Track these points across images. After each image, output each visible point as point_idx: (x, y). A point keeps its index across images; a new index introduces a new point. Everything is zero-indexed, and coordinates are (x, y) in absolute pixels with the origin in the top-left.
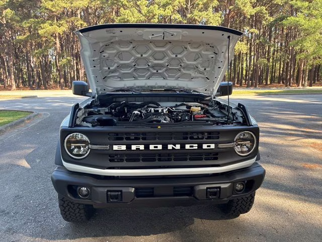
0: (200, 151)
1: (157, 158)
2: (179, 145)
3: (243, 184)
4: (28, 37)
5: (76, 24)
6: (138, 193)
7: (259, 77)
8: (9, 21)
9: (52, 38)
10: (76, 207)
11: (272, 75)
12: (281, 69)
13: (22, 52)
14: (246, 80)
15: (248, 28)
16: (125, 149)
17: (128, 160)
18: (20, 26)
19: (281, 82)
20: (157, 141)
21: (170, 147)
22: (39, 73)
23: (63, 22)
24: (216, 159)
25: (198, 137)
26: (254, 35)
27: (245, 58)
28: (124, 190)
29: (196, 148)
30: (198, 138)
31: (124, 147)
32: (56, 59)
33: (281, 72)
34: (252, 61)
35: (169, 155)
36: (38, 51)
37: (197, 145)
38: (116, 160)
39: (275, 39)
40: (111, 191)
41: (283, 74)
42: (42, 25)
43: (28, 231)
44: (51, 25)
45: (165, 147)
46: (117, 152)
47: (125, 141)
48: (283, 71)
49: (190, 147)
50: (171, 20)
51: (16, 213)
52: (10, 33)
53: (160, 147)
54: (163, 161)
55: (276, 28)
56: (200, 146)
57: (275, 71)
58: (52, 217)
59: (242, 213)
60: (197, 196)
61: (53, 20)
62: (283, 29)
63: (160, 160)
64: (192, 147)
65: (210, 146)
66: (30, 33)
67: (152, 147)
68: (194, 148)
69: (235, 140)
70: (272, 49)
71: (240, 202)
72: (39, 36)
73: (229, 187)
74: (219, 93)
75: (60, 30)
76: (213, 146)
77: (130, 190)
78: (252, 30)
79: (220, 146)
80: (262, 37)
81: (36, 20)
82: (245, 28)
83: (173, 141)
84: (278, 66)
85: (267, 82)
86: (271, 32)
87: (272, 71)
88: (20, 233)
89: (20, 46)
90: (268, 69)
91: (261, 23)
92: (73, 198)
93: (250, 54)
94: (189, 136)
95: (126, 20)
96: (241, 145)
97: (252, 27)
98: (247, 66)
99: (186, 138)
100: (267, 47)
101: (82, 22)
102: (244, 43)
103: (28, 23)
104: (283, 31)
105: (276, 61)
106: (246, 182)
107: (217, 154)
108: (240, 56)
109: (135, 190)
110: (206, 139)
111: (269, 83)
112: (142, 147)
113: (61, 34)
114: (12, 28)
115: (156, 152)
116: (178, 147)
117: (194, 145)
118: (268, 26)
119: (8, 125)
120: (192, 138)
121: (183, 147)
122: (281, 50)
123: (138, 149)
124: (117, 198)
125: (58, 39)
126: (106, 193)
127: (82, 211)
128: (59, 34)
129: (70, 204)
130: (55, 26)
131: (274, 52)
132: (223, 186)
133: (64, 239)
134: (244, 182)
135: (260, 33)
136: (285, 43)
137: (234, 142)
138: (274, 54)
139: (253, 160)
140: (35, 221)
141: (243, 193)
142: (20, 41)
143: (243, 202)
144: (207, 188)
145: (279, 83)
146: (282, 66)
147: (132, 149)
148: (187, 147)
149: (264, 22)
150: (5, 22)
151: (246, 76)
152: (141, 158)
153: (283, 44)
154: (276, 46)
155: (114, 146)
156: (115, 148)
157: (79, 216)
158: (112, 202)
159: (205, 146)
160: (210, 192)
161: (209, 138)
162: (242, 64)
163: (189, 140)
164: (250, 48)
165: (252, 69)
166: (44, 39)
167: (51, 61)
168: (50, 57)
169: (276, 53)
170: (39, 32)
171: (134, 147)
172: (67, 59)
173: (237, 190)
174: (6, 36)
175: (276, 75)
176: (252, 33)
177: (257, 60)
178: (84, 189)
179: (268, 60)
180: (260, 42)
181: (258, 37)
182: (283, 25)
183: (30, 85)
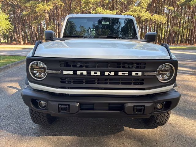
0: (130, 77)
1: (96, 81)
2: (114, 72)
3: (163, 104)
4: (29, 13)
5: (58, 4)
6: (81, 107)
7: (173, 38)
8: (18, 3)
9: (44, 14)
10: (41, 115)
11: (181, 37)
12: (188, 34)
13: (27, 22)
14: (164, 41)
15: (167, 6)
16: (72, 74)
17: (74, 83)
18: (25, 6)
19: (187, 43)
20: (97, 68)
21: (106, 73)
22: (37, 35)
23: (50, 3)
24: (142, 84)
25: (129, 66)
26: (171, 11)
27: (164, 27)
28: (71, 104)
29: (127, 75)
30: (129, 68)
31: (71, 73)
32: (46, 27)
33: (188, 36)
34: (169, 29)
35: (106, 79)
36: (35, 21)
37: (127, 73)
38: (67, 82)
39: (184, 14)
40: (61, 105)
41: (189, 37)
42: (37, 5)
43: (10, 129)
44: (43, 5)
45: (102, 73)
46: (66, 76)
47: (72, 68)
48: (189, 35)
49: (122, 74)
50: (117, 2)
51: (5, 117)
52: (19, 10)
53: (99, 73)
54: (101, 84)
55: (185, 7)
56: (130, 74)
57: (183, 35)
58: (28, 120)
59: (159, 125)
60: (126, 112)
61: (44, 2)
62: (190, 8)
63: (98, 83)
64: (124, 74)
65: (137, 74)
66: (31, 10)
67: (92, 73)
68: (125, 75)
69: (158, 70)
70: (182, 21)
71: (159, 117)
72: (36, 12)
73: (152, 106)
74: (146, 40)
75: (48, 8)
76: (140, 74)
77: (76, 105)
78: (170, 8)
79: (146, 74)
80: (176, 13)
81: (34, 2)
82: (165, 6)
83: (109, 68)
84: (186, 32)
85: (178, 42)
86: (182, 9)
87: (182, 35)
88: (5, 130)
89: (26, 19)
90: (179, 34)
91: (176, 3)
92: (35, 108)
93: (168, 24)
94: (122, 65)
95: (88, 2)
96: (163, 74)
97: (170, 6)
98: (165, 31)
99: (120, 67)
100: (179, 20)
101: (61, 3)
102: (164, 16)
103: (30, 4)
104: (190, 9)
105: (185, 28)
106: (165, 102)
107: (143, 80)
108: (161, 26)
109: (79, 105)
110: (135, 68)
111: (179, 43)
112: (85, 73)
113: (49, 10)
114: (20, 8)
115: (96, 77)
116: (113, 73)
117: (125, 73)
118: (180, 5)
119: (13, 63)
120: (124, 67)
121: (116, 74)
122: (188, 21)
123: (82, 74)
124: (66, 110)
125: (47, 14)
126: (58, 106)
127: (45, 118)
128: (48, 11)
129: (36, 112)
130: (45, 6)
131: (184, 23)
132: (146, 105)
133: (33, 136)
134: (164, 102)
135: (175, 9)
136: (191, 17)
137: (157, 71)
138: (183, 24)
139: (171, 87)
140: (16, 123)
141: (162, 111)
142: (25, 16)
143: (162, 118)
144: (134, 106)
145: (186, 43)
146: (188, 32)
147: (78, 74)
148: (120, 74)
149: (178, 3)
150: (16, 4)
151: (164, 38)
152: (84, 81)
153: (190, 18)
154: (185, 19)
155: (64, 71)
156: (65, 72)
157: (43, 121)
158: (62, 113)
159: (134, 74)
160: (136, 109)
161: (137, 67)
162: (162, 31)
163: (121, 69)
164: (168, 20)
165: (168, 34)
166: (39, 14)
167: (44, 28)
168: (43, 25)
169: (185, 24)
170: (36, 9)
171: (79, 73)
172: (52, 27)
173: (157, 109)
174: (17, 12)
175: (184, 38)
176: (169, 10)
177: (172, 27)
178: (43, 102)
179: (180, 27)
180: (175, 16)
181: (174, 12)
182: (190, 5)
183: (31, 42)
